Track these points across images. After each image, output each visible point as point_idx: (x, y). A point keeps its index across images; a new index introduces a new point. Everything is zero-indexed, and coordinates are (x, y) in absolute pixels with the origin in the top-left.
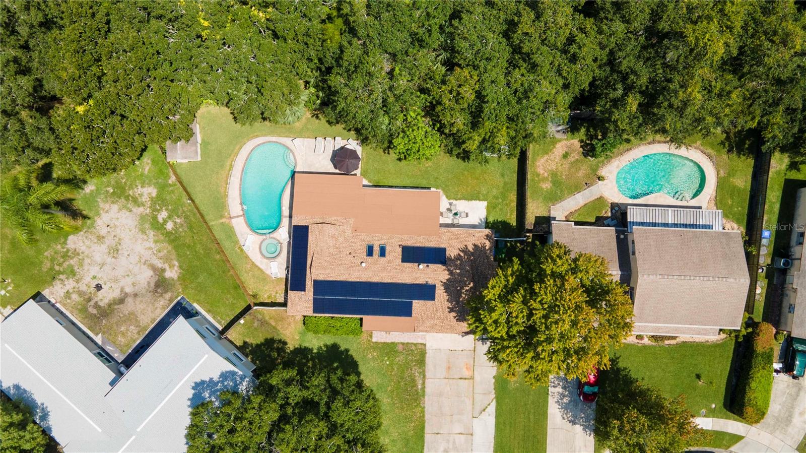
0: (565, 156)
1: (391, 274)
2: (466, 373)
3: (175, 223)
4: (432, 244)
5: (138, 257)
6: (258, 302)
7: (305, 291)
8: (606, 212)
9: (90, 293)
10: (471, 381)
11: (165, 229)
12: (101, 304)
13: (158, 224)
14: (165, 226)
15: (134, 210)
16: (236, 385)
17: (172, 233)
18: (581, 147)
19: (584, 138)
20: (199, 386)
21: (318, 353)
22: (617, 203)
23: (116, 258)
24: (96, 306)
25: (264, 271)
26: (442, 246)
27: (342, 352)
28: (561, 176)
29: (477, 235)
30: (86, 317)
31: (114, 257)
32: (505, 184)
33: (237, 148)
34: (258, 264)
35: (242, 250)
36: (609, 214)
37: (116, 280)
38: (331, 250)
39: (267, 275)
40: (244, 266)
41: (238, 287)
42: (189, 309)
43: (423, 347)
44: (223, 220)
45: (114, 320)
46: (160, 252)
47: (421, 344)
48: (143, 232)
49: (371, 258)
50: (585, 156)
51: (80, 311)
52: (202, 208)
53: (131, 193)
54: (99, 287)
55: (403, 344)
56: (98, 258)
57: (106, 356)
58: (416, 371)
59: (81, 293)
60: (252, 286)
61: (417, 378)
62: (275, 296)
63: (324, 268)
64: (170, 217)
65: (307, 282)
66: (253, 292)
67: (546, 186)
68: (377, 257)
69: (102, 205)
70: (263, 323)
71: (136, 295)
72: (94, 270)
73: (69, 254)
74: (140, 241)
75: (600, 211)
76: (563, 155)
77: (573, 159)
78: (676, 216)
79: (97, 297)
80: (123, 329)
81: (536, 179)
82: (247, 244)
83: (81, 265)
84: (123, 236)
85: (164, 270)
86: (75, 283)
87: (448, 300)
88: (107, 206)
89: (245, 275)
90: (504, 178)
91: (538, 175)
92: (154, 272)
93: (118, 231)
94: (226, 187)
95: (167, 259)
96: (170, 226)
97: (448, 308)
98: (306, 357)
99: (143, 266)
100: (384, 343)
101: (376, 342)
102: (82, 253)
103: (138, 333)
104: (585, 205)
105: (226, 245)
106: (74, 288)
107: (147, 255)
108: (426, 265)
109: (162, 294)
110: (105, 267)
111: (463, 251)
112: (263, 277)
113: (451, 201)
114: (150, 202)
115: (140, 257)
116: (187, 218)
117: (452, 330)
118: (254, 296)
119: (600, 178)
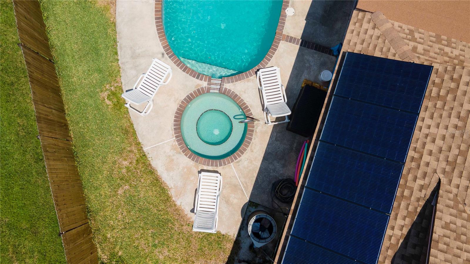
34: (158, 165)
35: (120, 104)
39: (178, 211)
40: (110, 158)
89: (106, 190)
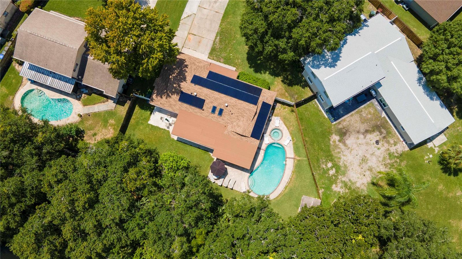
0: (95, 134)
1: (213, 95)
2: (191, 37)
3: (326, 166)
4: (185, 105)
5: (352, 153)
6: (292, 107)
7: (263, 102)
8: (85, 97)
9: (383, 141)
10: (190, 32)
11: (333, 164)
12: (378, 133)
13: (336, 168)
14: (332, 165)
15: (347, 180)
16: (313, 61)
17: (329, 160)
18: (84, 137)
19: (80, 141)
20: (333, 65)
21: (266, 71)
22: (77, 100)
23: (364, 156)
24: (381, 133)
25: (283, 123)
26: (180, 103)
27: (253, 67)
28: (102, 124)
29: (159, 103)
30: (388, 128)
31: (365, 157)
32: (134, 130)
33: (279, 198)
34: (286, 128)
35: (292, 138)
36: (83, 95)
37: (367, 144)
38: (242, 119)
39: (282, 120)
40: (294, 129)
41: (301, 119)
42: (330, 116)
43: (210, 57)
44: (298, 158)
45: (373, 122)
46: (339, 152)
47: (210, 59)
48: (345, 167)
49: (221, 108)
50: (84, 130)
51: (390, 133)
52: (309, 169)
53: (347, 191)
54: (377, 142)
55: (220, 62)
56: (374, 159)
57: (382, 104)
58: (218, 46)
59: (388, 142)
60: (293, 117)
61: (218, 42)
62: (281, 108)
63: (249, 110)
64: (328, 170)
65: (261, 106)
66: (293, 114)
67: (112, 121)
68: (218, 107)
69: (365, 189)
70: (292, 96)
71: (358, 132)
72: (378, 153)
73: (389, 166)
74: (349, 161)
75: (88, 98)
76: (96, 135)
77: (91, 131)
78: (46, 80)
79: (380, 138)
80: (370, 116)
81: (116, 127)
82: (288, 141)
83: (384, 158)
84: (358, 167)
85: (339, 141)
86: (390, 149)
87: (187, 72)
88: (362, 187)
89: (294, 124)
90: (134, 133)
91: (114, 129)
92: (345, 142)
93: (360, 171)
94: (292, 177)
95: (336, 146)
96: (330, 165)
97: (187, 68)
98: (274, 71)
99: (351, 147)
100: (230, 65)
101: (234, 67)
102: (382, 164)
103: (362, 111)
104: (95, 104)
105: (300, 144)
106: (391, 146)
107: (346, 152)
108: (192, 95)
109: (343, 128)
110: (371, 153)
111: (169, 96)
112: (285, 120)
113: (168, 129)
114: (338, 182)
115: (350, 152)
116: (319, 166)
117: (190, 57)
118: (292, 111)
119: (81, 116)
